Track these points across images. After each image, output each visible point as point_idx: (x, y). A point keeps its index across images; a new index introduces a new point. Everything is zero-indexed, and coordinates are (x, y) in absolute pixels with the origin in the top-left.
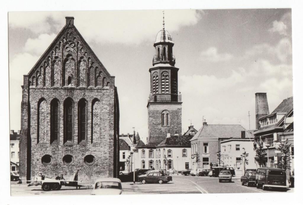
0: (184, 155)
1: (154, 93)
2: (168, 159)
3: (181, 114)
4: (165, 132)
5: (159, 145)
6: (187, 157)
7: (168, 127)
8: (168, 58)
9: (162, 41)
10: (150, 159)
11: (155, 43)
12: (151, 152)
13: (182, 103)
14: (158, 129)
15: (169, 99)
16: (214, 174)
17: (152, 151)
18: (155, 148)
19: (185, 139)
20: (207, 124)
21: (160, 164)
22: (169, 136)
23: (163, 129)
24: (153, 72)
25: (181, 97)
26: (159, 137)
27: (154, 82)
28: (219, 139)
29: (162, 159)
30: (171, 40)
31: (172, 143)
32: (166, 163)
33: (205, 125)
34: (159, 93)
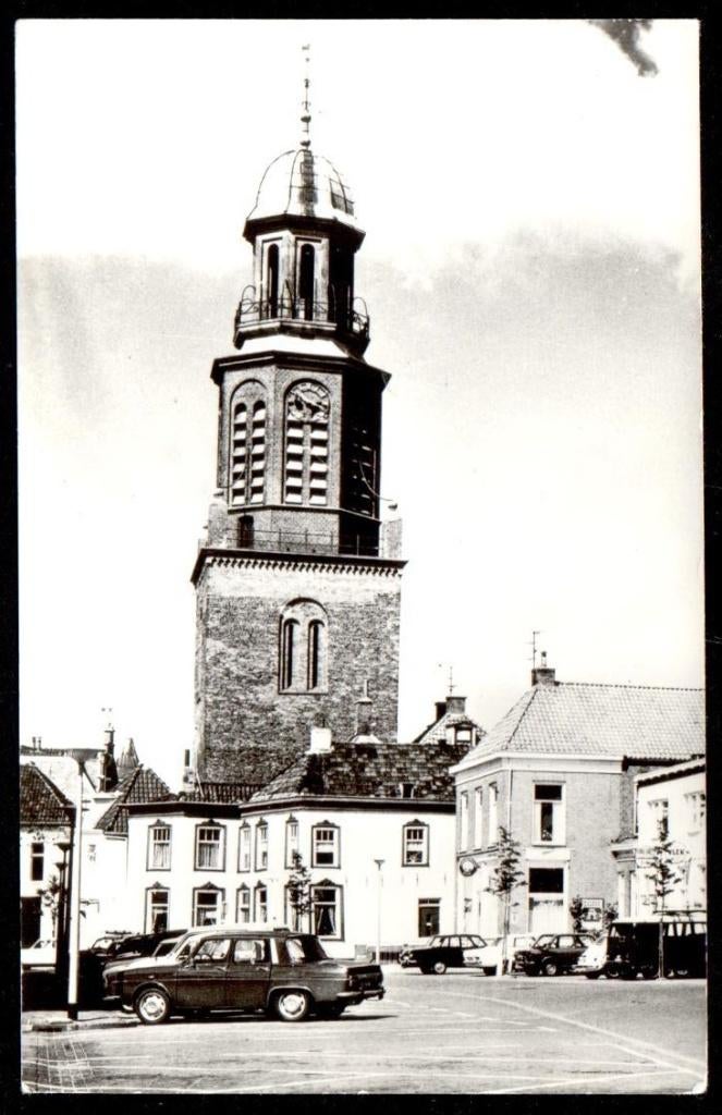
0: (410, 854)
1: (240, 500)
2: (318, 875)
3: (397, 628)
4: (300, 724)
5: (258, 798)
6: (427, 865)
7: (317, 696)
8: (326, 307)
9: (297, 209)
10: (202, 879)
11: (253, 217)
12: (208, 836)
13: (400, 565)
14: (253, 707)
15: (328, 540)
16: (618, 959)
17: (217, 834)
18: (234, 813)
19: (421, 765)
20: (557, 678)
21: (265, 908)
22: (321, 742)
23: (286, 710)
24: (233, 379)
25: (400, 528)
26: (263, 752)
27: (241, 435)
28: (627, 763)
29: (277, 880)
30: (349, 211)
31: (342, 786)
32: (304, 900)
33: (545, 682)
34: (268, 503)
